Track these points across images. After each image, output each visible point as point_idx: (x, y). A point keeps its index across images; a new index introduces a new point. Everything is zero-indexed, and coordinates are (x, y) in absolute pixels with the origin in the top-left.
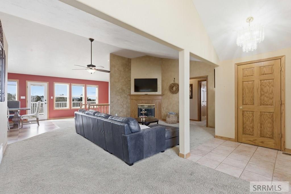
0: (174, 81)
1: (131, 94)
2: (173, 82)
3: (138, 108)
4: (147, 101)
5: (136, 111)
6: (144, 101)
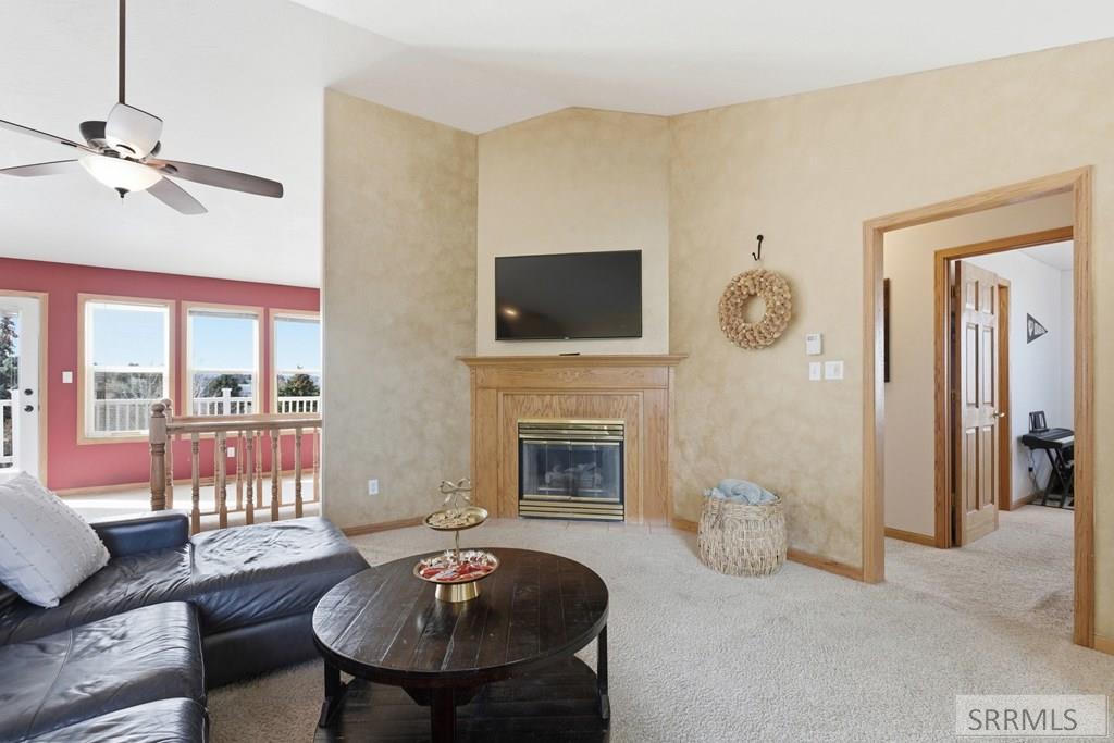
0: (757, 257)
1: (480, 354)
2: (750, 265)
3: (521, 440)
4: (577, 400)
5: (506, 459)
6: (556, 399)
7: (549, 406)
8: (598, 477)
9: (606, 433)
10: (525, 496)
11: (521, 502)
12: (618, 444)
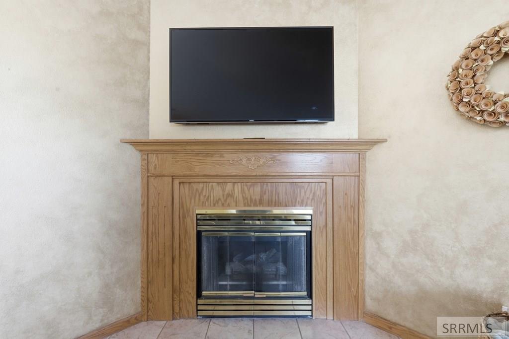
3: (199, 234)
4: (262, 188)
5: (183, 253)
6: (238, 188)
7: (230, 195)
8: (282, 268)
9: (293, 223)
10: (204, 293)
11: (200, 301)
12: (305, 234)
